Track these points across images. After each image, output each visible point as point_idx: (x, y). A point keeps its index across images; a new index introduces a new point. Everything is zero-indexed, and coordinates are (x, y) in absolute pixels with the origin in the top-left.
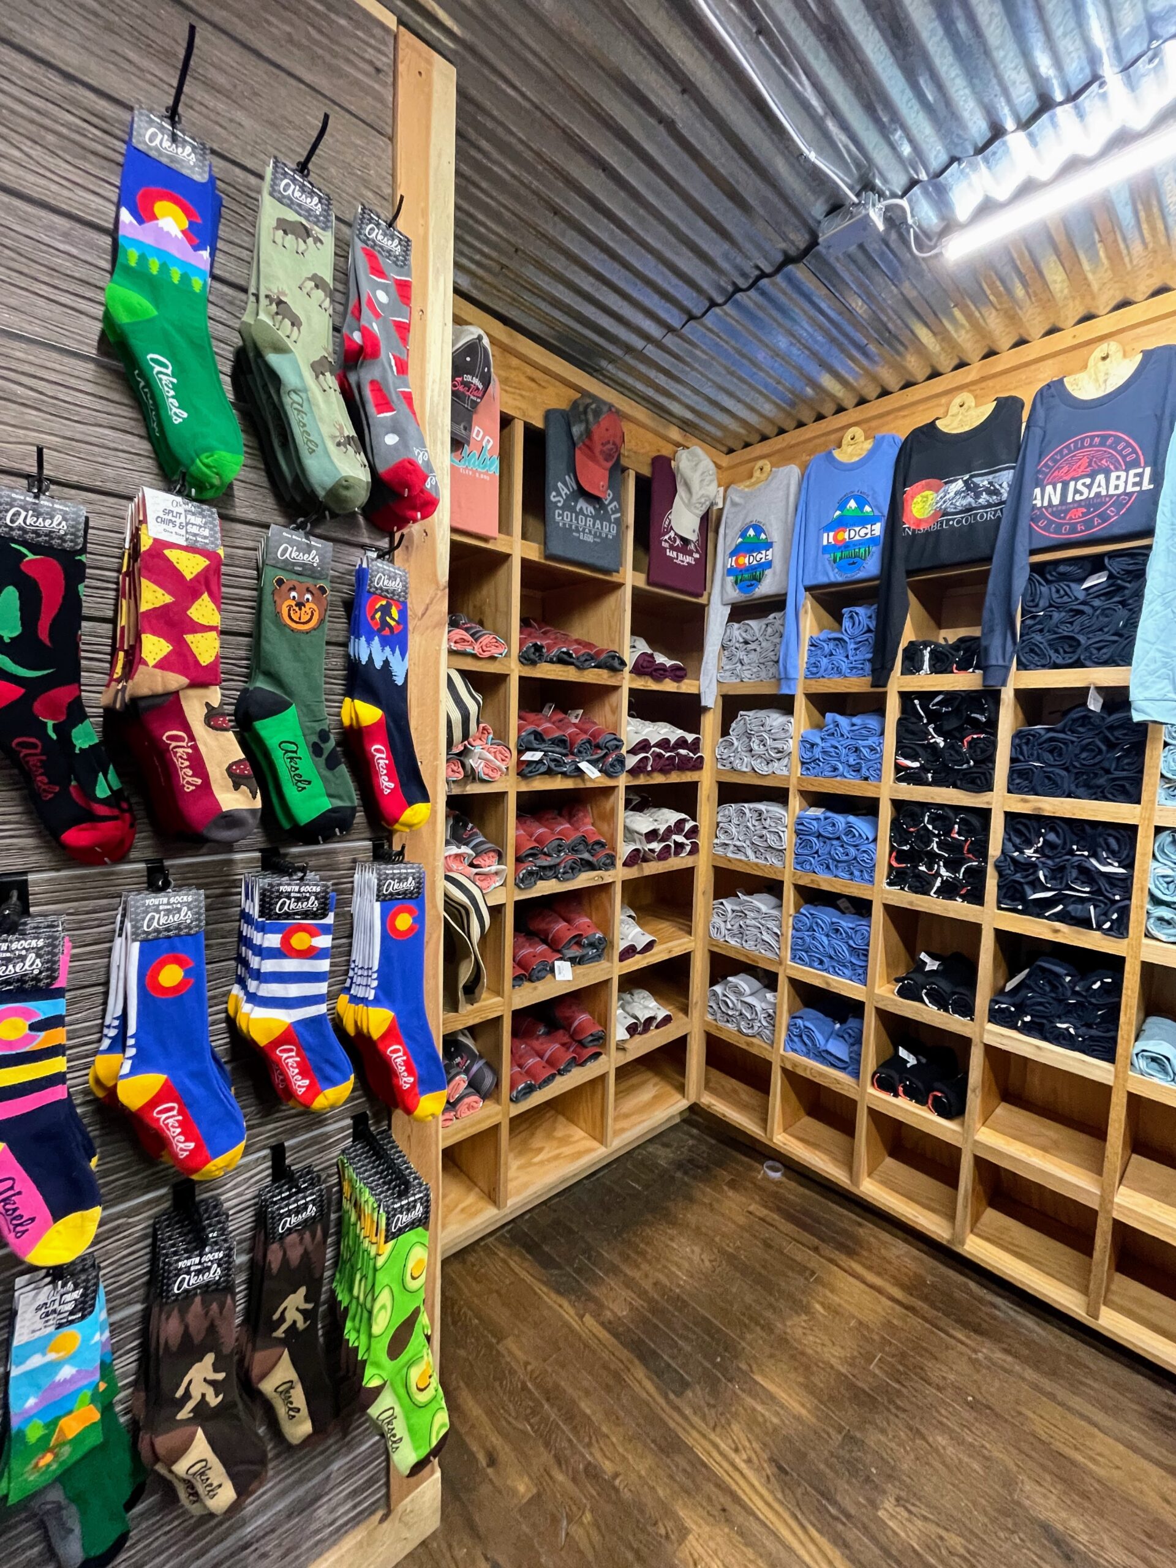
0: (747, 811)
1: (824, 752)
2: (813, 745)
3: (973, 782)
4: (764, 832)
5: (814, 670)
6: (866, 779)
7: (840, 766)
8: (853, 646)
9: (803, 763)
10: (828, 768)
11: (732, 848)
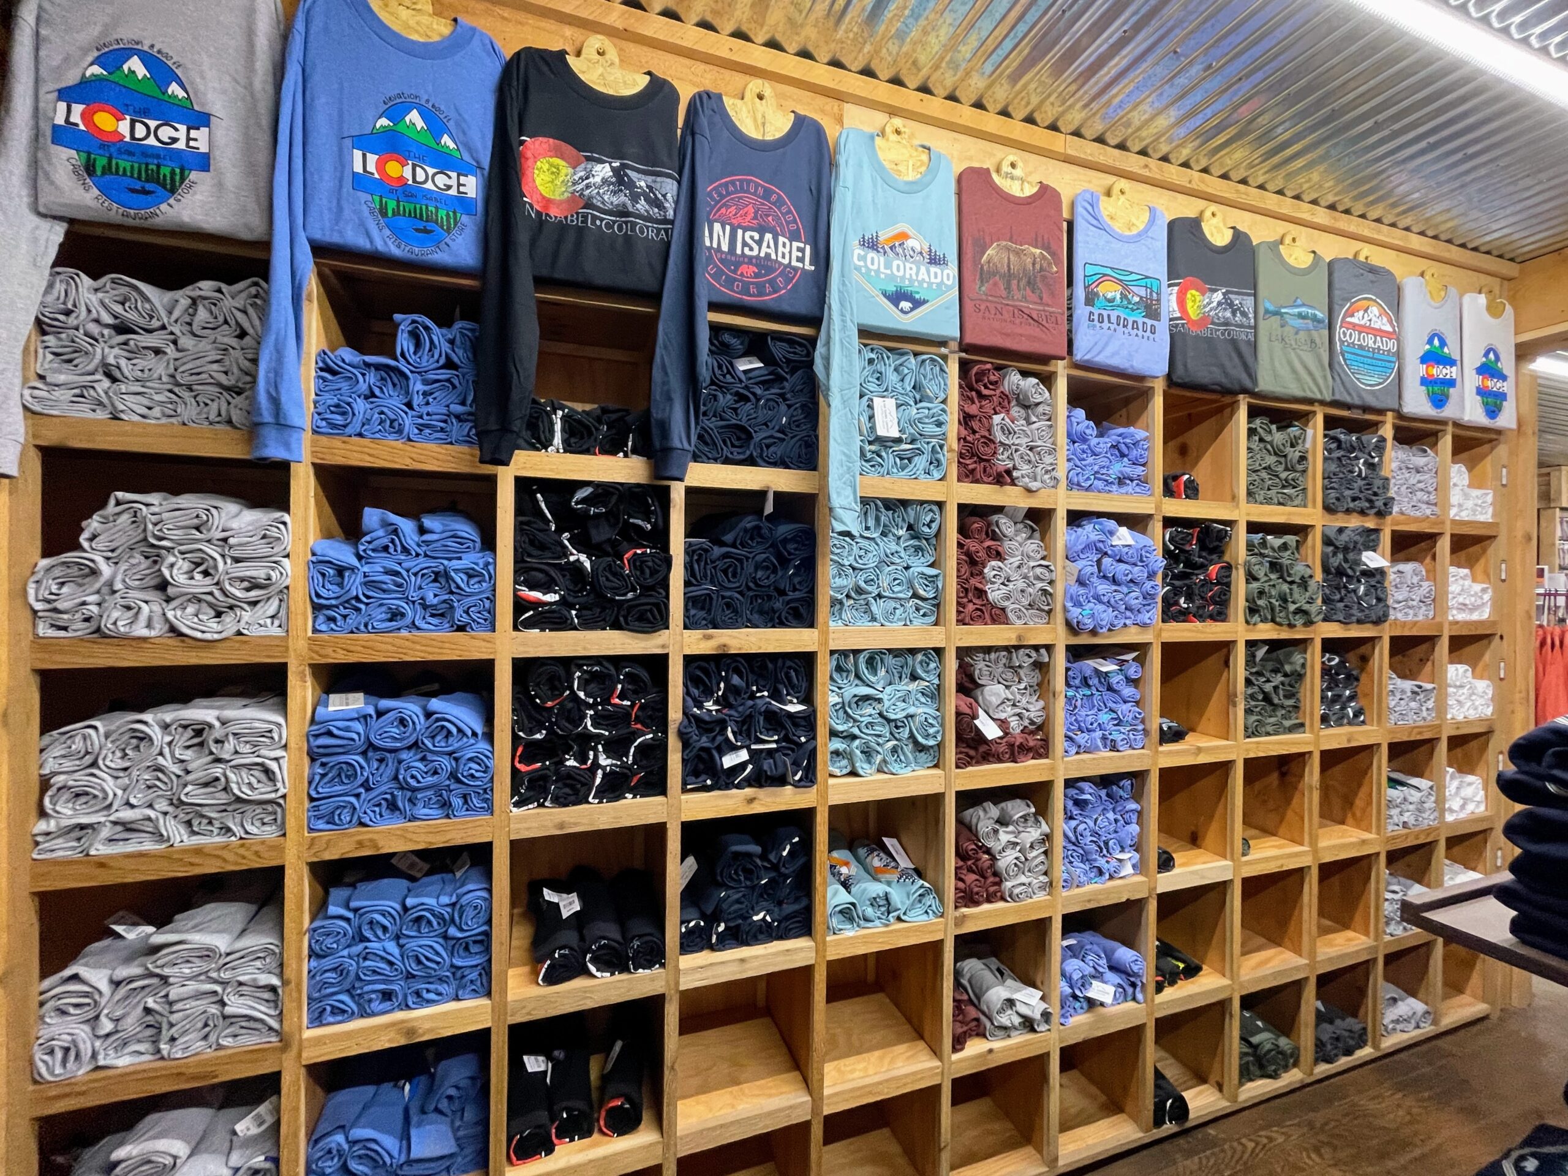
0: (156, 733)
1: (369, 584)
2: (341, 571)
3: (641, 618)
4: (217, 771)
5: (339, 419)
6: (461, 629)
7: (408, 609)
8: (419, 387)
9: (317, 608)
10: (379, 614)
11: (106, 832)
